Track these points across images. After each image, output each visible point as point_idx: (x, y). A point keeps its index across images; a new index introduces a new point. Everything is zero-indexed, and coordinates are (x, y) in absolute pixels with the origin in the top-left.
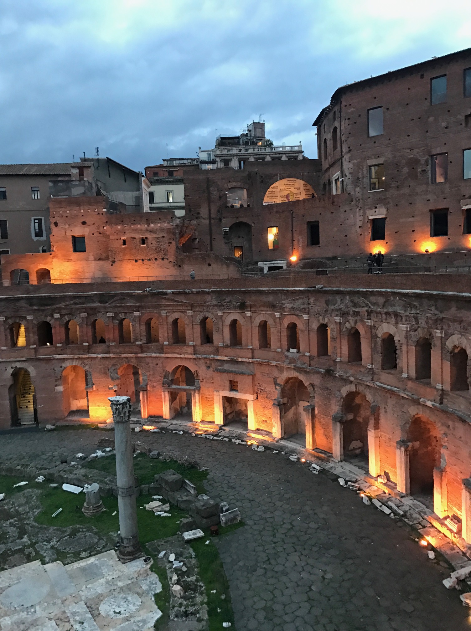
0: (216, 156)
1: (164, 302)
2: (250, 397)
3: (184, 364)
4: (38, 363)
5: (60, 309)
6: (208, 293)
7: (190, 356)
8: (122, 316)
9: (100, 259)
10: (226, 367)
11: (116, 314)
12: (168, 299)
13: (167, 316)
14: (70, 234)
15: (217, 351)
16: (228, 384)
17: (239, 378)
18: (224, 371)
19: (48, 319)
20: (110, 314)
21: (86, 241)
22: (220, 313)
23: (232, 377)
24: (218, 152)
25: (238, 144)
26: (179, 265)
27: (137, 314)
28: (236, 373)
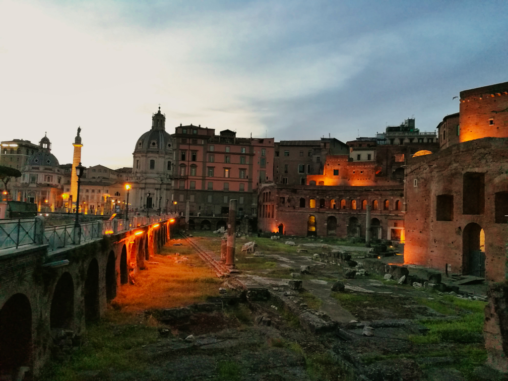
0: (387, 137)
1: (370, 194)
2: (402, 228)
3: (376, 217)
4: (319, 214)
5: (329, 194)
6: (388, 191)
7: (379, 214)
8: (352, 198)
9: (344, 178)
10: (393, 218)
11: (350, 198)
12: (371, 193)
13: (371, 199)
14: (333, 169)
15: (390, 212)
16: (394, 224)
17: (398, 222)
18: (392, 219)
19: (324, 198)
20: (348, 198)
21: (339, 171)
22: (392, 198)
23: (395, 221)
24: (388, 135)
25: (399, 130)
26: (376, 181)
27: (359, 198)
28: (397, 220)
